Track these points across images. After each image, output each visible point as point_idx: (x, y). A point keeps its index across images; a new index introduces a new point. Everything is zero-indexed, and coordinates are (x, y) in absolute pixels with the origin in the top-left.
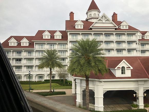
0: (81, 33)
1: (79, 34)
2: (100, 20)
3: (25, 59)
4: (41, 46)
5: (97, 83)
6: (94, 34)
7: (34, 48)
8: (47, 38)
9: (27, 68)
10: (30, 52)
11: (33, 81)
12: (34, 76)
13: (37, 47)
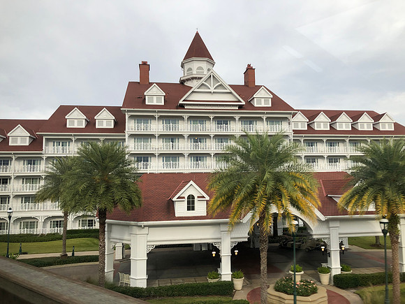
0: (157, 115)
1: (153, 117)
2: (203, 84)
3: (17, 178)
4: (62, 145)
5: (135, 230)
6: (190, 118)
7: (43, 152)
8: (76, 126)
9: (22, 201)
10: (32, 161)
11: (36, 235)
12: (41, 221)
13: (50, 150)
